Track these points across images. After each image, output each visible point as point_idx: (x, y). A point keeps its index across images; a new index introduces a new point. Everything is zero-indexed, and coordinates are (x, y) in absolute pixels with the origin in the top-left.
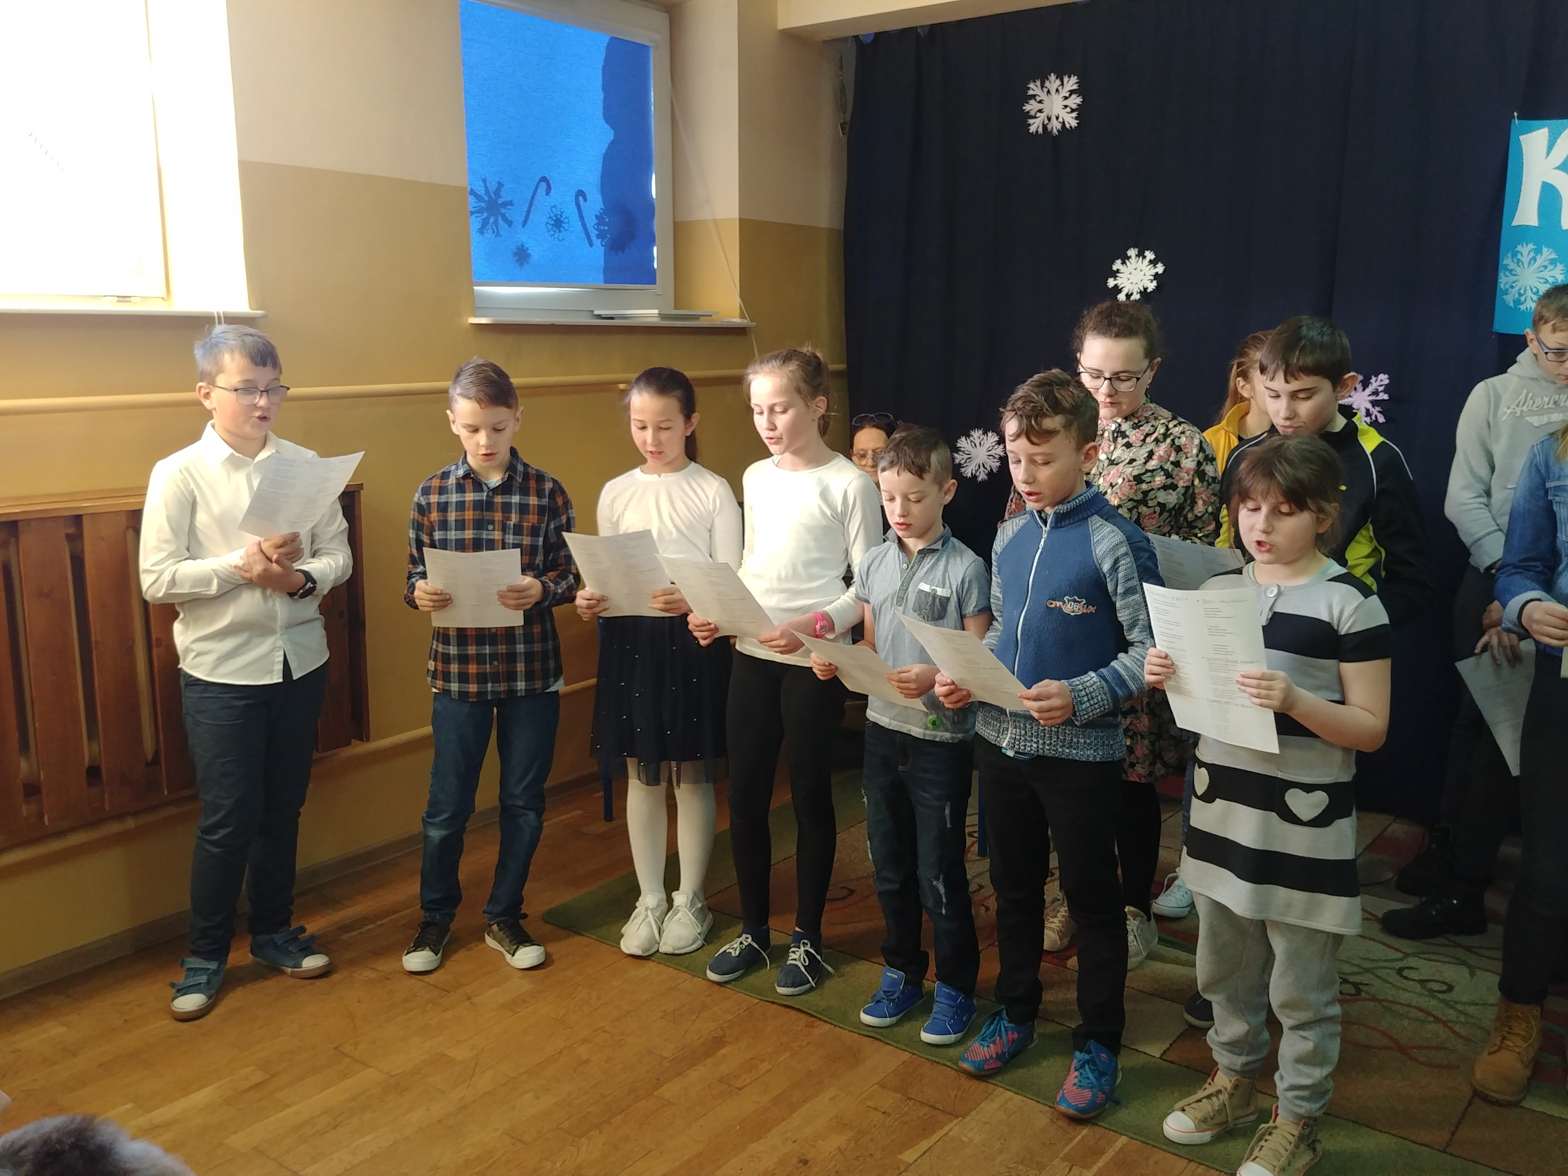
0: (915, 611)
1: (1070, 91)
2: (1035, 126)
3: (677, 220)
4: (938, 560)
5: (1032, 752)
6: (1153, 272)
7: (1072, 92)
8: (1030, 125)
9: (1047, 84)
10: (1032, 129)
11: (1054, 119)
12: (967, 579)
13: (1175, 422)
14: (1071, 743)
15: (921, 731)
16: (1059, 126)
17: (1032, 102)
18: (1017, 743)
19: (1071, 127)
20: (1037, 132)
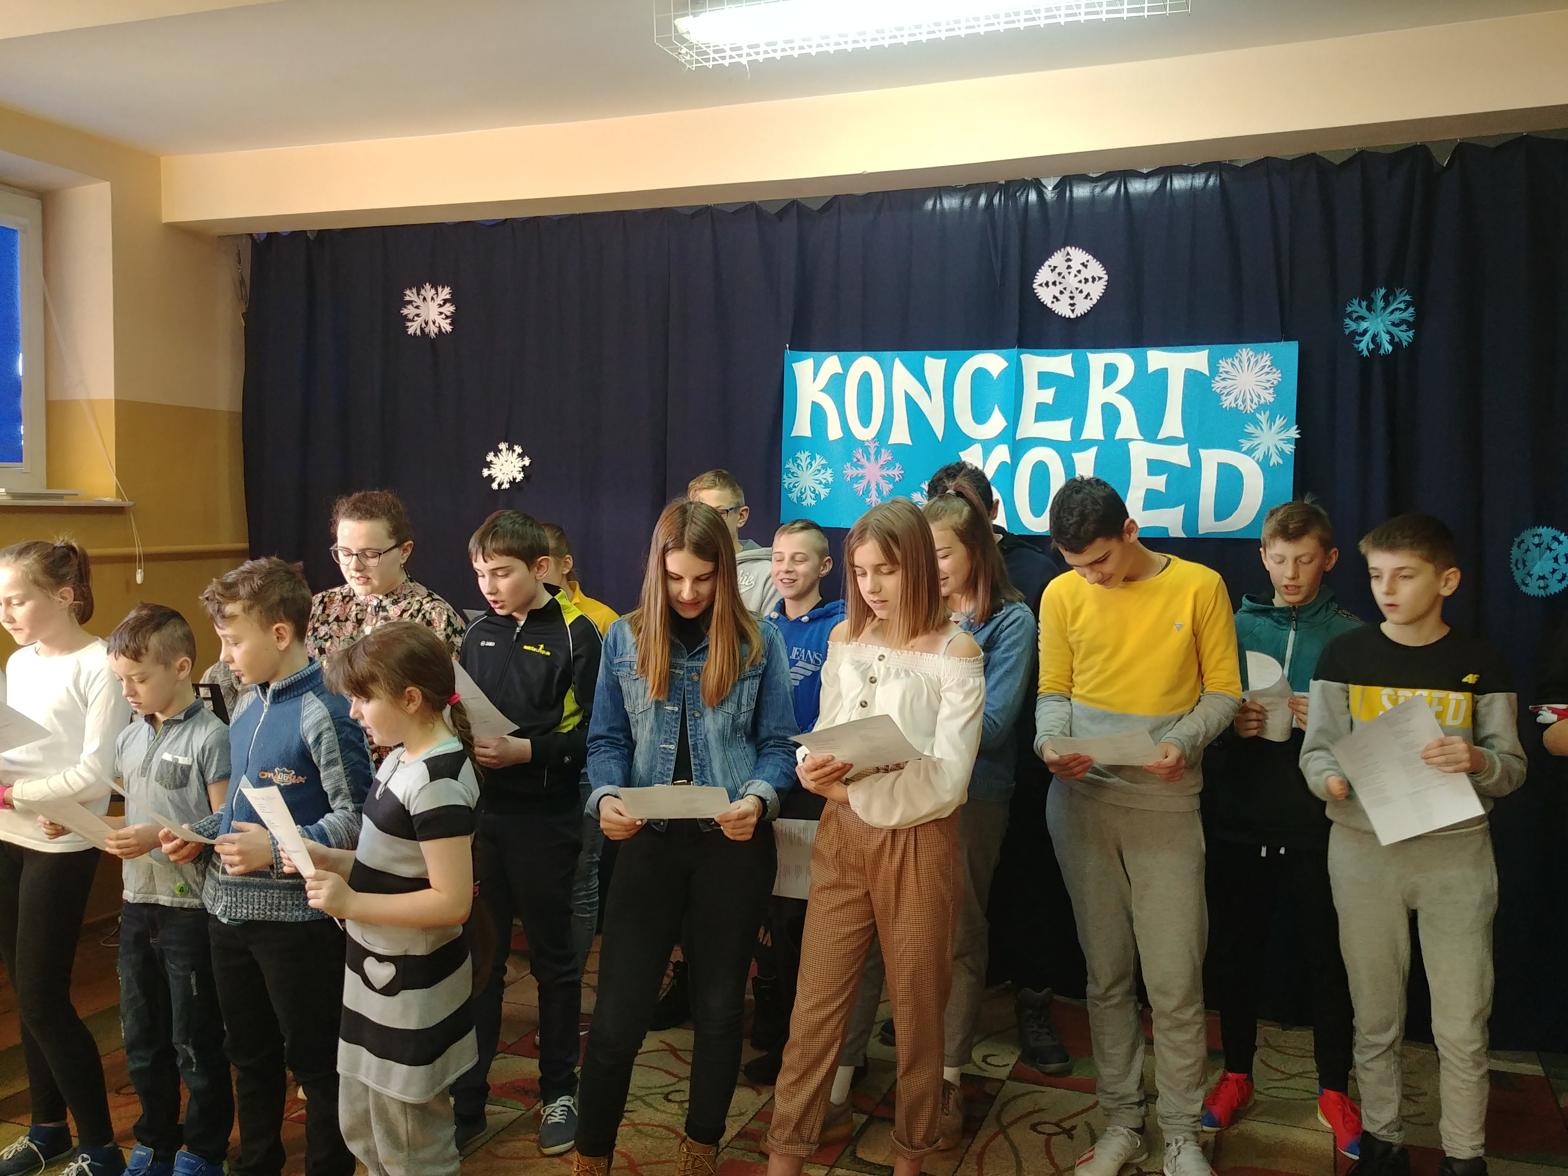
0: (157, 781)
1: (444, 300)
2: (413, 328)
3: (51, 398)
4: (184, 730)
5: (242, 918)
6: (521, 464)
7: (446, 301)
8: (408, 327)
9: (423, 292)
10: (411, 331)
11: (431, 323)
12: (207, 748)
13: (429, 599)
14: (279, 906)
15: (170, 899)
16: (436, 330)
17: (410, 307)
18: (228, 910)
19: (446, 332)
20: (415, 334)
